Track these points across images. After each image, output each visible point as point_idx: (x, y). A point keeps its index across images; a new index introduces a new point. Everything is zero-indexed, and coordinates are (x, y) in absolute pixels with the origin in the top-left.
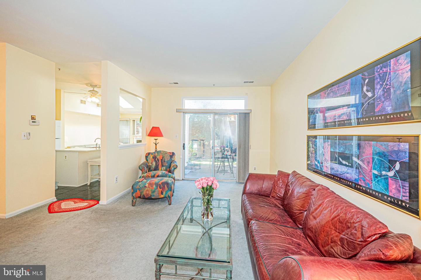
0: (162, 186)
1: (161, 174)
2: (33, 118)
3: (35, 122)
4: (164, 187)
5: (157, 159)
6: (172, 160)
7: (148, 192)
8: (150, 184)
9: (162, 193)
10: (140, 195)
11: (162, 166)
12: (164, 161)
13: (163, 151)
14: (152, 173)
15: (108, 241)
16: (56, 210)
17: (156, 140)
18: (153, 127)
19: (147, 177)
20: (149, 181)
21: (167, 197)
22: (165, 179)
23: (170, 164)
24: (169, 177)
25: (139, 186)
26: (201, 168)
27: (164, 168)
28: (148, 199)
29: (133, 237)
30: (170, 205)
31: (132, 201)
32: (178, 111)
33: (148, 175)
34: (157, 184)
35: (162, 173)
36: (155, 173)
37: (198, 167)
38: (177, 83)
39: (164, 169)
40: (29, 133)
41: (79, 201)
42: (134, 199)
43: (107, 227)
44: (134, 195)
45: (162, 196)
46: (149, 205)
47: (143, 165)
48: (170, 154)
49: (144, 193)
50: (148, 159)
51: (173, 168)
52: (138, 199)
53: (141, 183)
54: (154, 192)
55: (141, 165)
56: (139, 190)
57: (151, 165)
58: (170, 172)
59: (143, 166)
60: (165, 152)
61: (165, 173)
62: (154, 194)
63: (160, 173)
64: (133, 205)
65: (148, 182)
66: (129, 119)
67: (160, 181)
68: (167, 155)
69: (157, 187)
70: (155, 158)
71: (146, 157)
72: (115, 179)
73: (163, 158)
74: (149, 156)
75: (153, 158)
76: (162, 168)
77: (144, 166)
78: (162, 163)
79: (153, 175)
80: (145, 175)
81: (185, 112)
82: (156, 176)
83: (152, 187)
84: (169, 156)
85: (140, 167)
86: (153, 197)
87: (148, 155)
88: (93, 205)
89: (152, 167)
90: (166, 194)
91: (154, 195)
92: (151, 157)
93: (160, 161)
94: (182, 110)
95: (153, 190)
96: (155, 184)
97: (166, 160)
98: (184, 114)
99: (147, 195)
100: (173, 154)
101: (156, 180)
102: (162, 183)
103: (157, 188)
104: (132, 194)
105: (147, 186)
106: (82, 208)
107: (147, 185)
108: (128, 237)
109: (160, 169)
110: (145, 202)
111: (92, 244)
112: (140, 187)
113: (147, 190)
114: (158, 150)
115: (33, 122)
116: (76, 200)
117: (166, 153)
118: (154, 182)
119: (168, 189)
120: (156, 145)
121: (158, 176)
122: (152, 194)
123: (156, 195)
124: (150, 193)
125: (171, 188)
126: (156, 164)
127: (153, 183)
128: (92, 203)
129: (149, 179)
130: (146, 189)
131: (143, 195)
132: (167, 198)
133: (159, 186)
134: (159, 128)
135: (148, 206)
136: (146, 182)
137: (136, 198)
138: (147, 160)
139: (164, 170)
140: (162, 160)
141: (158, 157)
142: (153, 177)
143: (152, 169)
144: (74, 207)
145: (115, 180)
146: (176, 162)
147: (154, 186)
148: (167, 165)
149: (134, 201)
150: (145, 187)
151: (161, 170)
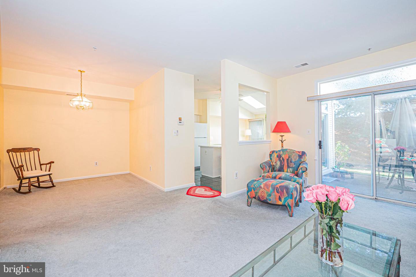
0: (280, 190)
1: (283, 176)
2: (180, 119)
3: (181, 122)
4: (283, 192)
5: (282, 158)
6: (301, 160)
7: (263, 194)
8: (266, 185)
9: (280, 199)
10: (255, 196)
11: (288, 167)
12: (291, 162)
13: (289, 149)
14: (274, 174)
15: (212, 235)
16: (191, 193)
17: (282, 136)
18: (278, 122)
19: (267, 177)
20: (266, 182)
21: (287, 205)
22: (286, 183)
23: (298, 165)
24: (294, 181)
25: (254, 185)
26: (355, 177)
27: (291, 169)
28: (264, 203)
29: (234, 241)
30: (291, 218)
31: (248, 200)
32: (309, 99)
33: (269, 175)
34: (274, 188)
35: (286, 175)
36: (276, 174)
37: (349, 176)
38: (306, 64)
39: (290, 171)
40: (177, 131)
41: (209, 190)
42: (249, 198)
43: (216, 220)
44: (249, 194)
45: (280, 203)
46: (265, 209)
47: (266, 163)
48: (299, 154)
49: (259, 194)
50: (272, 157)
51: (300, 171)
52: (253, 200)
53: (257, 182)
54: (270, 195)
55: (262, 164)
56: (253, 189)
57: (275, 164)
58: (297, 175)
59: (264, 164)
60: (292, 151)
61: (289, 175)
62: (270, 198)
63: (283, 174)
64: (249, 205)
65: (264, 182)
66: (262, 119)
67: (278, 184)
68: (294, 154)
69: (274, 190)
70: (279, 157)
71: (270, 155)
72: (235, 174)
73: (289, 157)
74: (273, 155)
75: (278, 156)
76: (288, 169)
77: (266, 165)
78: (288, 163)
79: (274, 175)
80: (266, 174)
81: (320, 100)
82: (277, 177)
83: (268, 188)
84: (297, 155)
85: (261, 166)
86: (269, 202)
87: (272, 153)
88: (216, 196)
89: (276, 167)
90: (285, 201)
91: (270, 200)
92: (276, 156)
93: (286, 161)
94: (315, 97)
95: (269, 193)
96: (272, 186)
97: (293, 161)
98: (320, 103)
99: (263, 197)
100: (303, 153)
101: (274, 182)
102: (280, 186)
103: (274, 192)
104: (248, 193)
105: (262, 188)
106: (207, 196)
107: (262, 186)
108: (229, 238)
109: (286, 170)
110: (261, 205)
111: (198, 232)
112: (255, 187)
113: (263, 192)
114: (284, 148)
115: (180, 122)
116: (207, 189)
117: (294, 152)
118: (271, 183)
119: (288, 195)
120: (282, 142)
121: (280, 178)
122: (268, 198)
123: (273, 199)
124: (266, 196)
125: (292, 195)
126: (281, 164)
127: (269, 185)
128: (216, 193)
129: (267, 179)
130: (261, 190)
131: (258, 196)
132: (287, 207)
133: (276, 189)
134: (285, 122)
135: (264, 211)
136: (262, 183)
137: (251, 198)
138: (271, 159)
139: (291, 173)
140: (288, 160)
141: (283, 156)
142: (275, 178)
143: (276, 169)
144: (203, 194)
145: (235, 176)
146: (307, 164)
147: (271, 189)
148: (294, 166)
149: (250, 200)
150: (261, 187)
151: (287, 172)
